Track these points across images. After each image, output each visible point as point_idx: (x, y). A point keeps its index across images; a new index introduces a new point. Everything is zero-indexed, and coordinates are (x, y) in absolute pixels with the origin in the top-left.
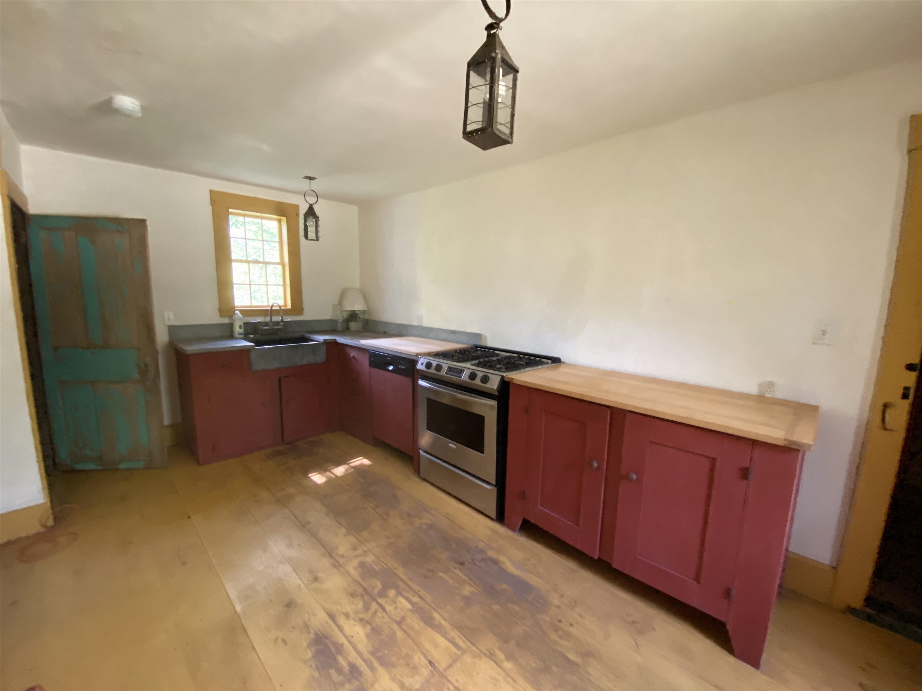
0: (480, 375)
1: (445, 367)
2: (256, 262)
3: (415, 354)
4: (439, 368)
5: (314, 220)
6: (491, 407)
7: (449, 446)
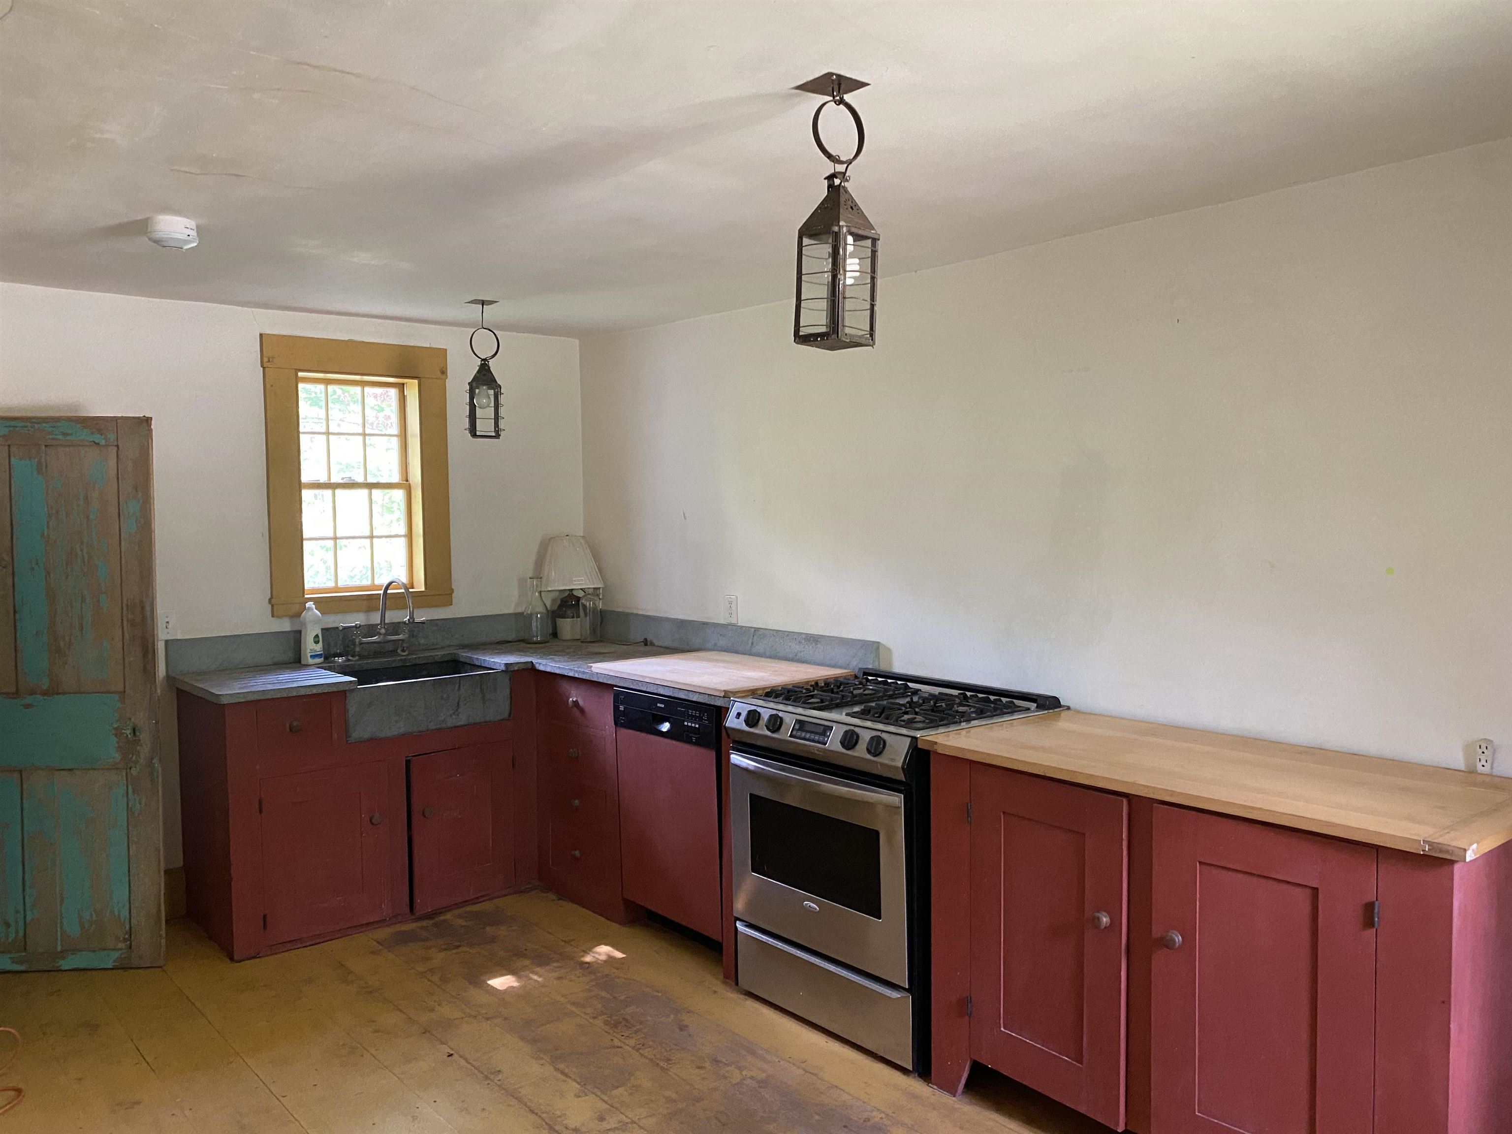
0: (866, 736)
1: (789, 721)
2: (351, 485)
3: (722, 694)
4: (776, 723)
5: (491, 392)
6: (893, 808)
7: (804, 908)
